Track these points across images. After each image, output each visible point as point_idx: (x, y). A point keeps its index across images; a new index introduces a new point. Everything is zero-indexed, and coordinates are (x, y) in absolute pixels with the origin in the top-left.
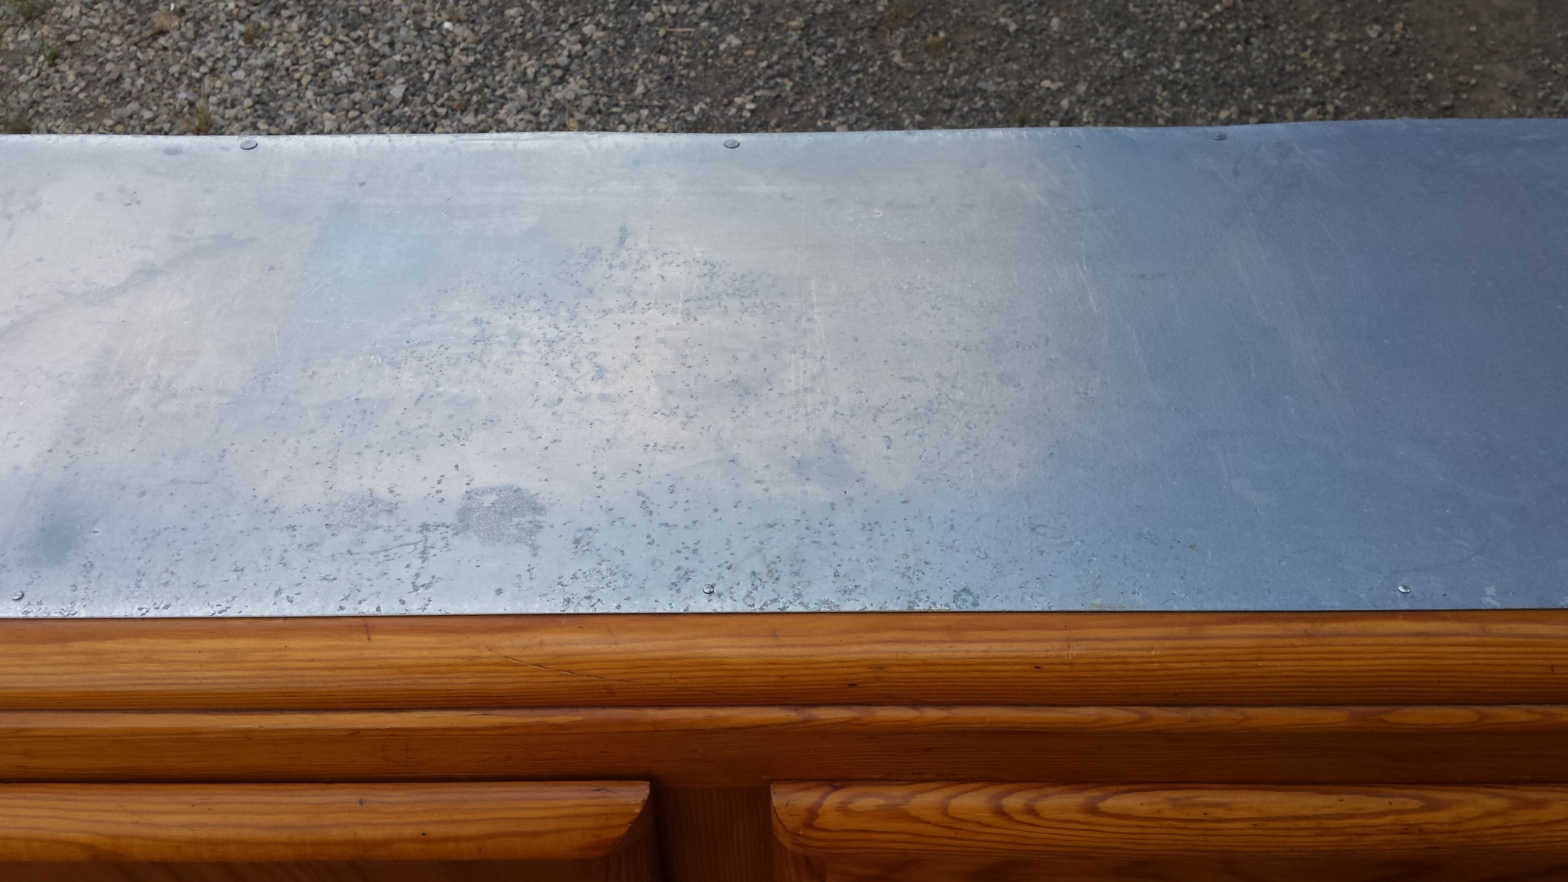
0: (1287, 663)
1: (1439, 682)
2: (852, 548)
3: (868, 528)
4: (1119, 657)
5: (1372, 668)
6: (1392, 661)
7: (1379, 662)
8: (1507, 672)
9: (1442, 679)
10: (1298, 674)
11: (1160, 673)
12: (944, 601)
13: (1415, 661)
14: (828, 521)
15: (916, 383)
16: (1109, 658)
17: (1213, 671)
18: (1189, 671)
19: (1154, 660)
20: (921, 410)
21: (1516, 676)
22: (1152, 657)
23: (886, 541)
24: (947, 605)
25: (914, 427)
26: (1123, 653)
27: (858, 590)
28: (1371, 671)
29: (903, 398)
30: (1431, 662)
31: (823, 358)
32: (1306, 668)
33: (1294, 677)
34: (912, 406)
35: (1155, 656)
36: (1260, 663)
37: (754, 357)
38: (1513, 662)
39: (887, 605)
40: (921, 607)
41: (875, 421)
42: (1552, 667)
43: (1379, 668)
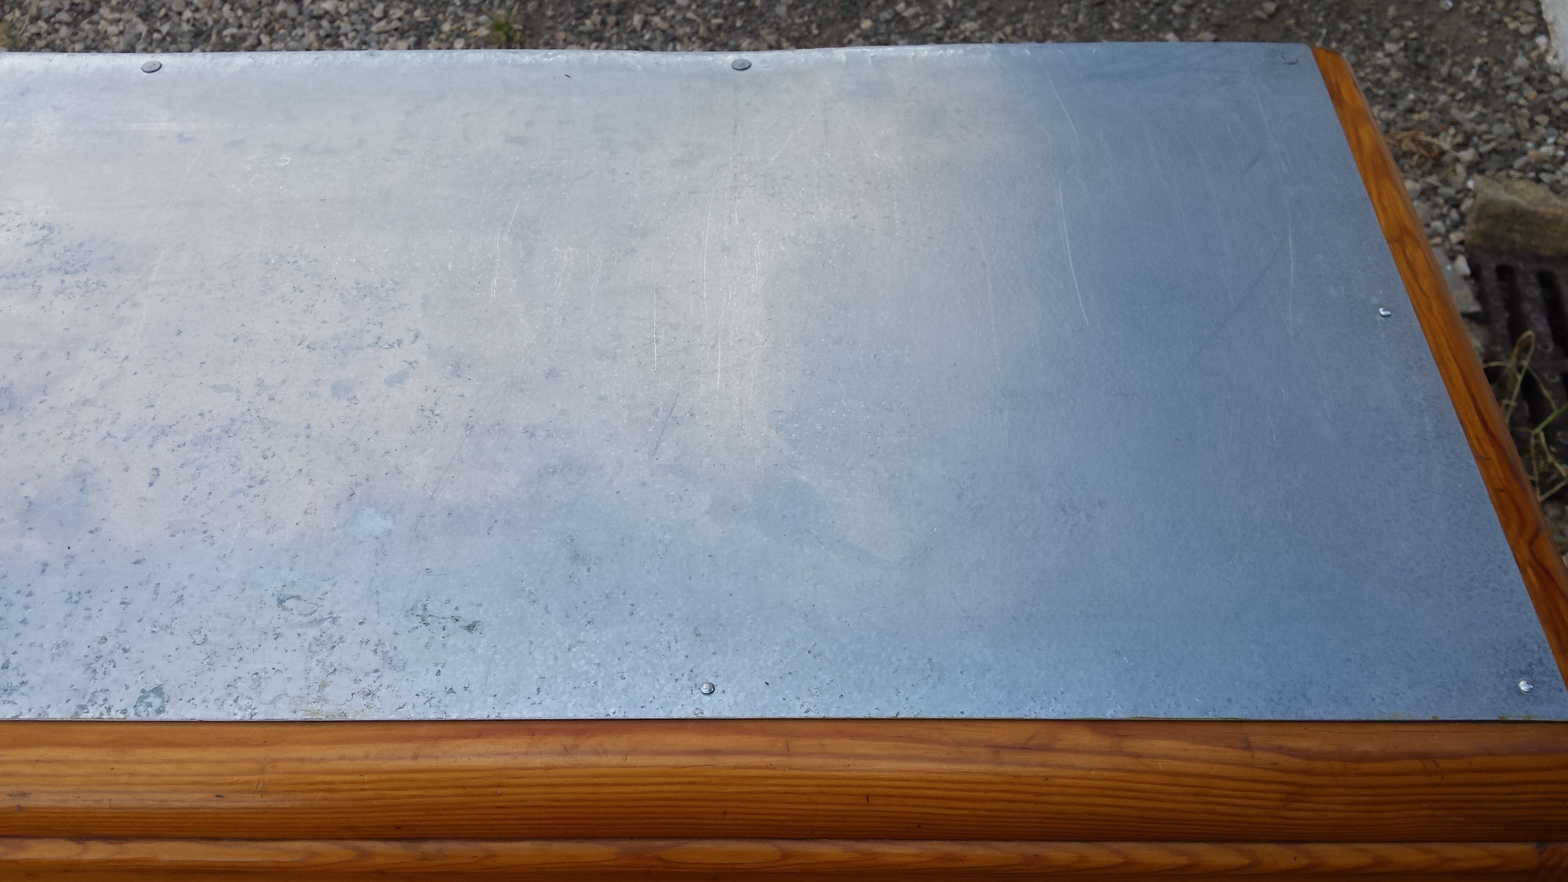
0: (533, 790)
1: (725, 813)
2: (42, 627)
3: (75, 598)
4: (322, 783)
5: (640, 796)
6: (666, 788)
7: (648, 788)
8: (810, 803)
9: (728, 810)
10: (546, 803)
11: (375, 803)
12: (121, 706)
13: (694, 788)
14: (29, 588)
15: (227, 394)
16: (311, 784)
17: (441, 800)
18: (410, 801)
19: (367, 786)
20: (216, 432)
21: (821, 807)
22: (364, 783)
23: (88, 618)
24: (124, 711)
25: (197, 455)
26: (329, 778)
27: (24, 689)
28: (639, 800)
29: (201, 414)
30: (714, 788)
31: (127, 358)
32: (556, 796)
33: (541, 806)
34: (208, 425)
35: (368, 782)
36: (500, 790)
37: (43, 356)
38: (819, 789)
39: (49, 711)
40: (92, 713)
41: (151, 446)
42: (867, 797)
43: (647, 795)
